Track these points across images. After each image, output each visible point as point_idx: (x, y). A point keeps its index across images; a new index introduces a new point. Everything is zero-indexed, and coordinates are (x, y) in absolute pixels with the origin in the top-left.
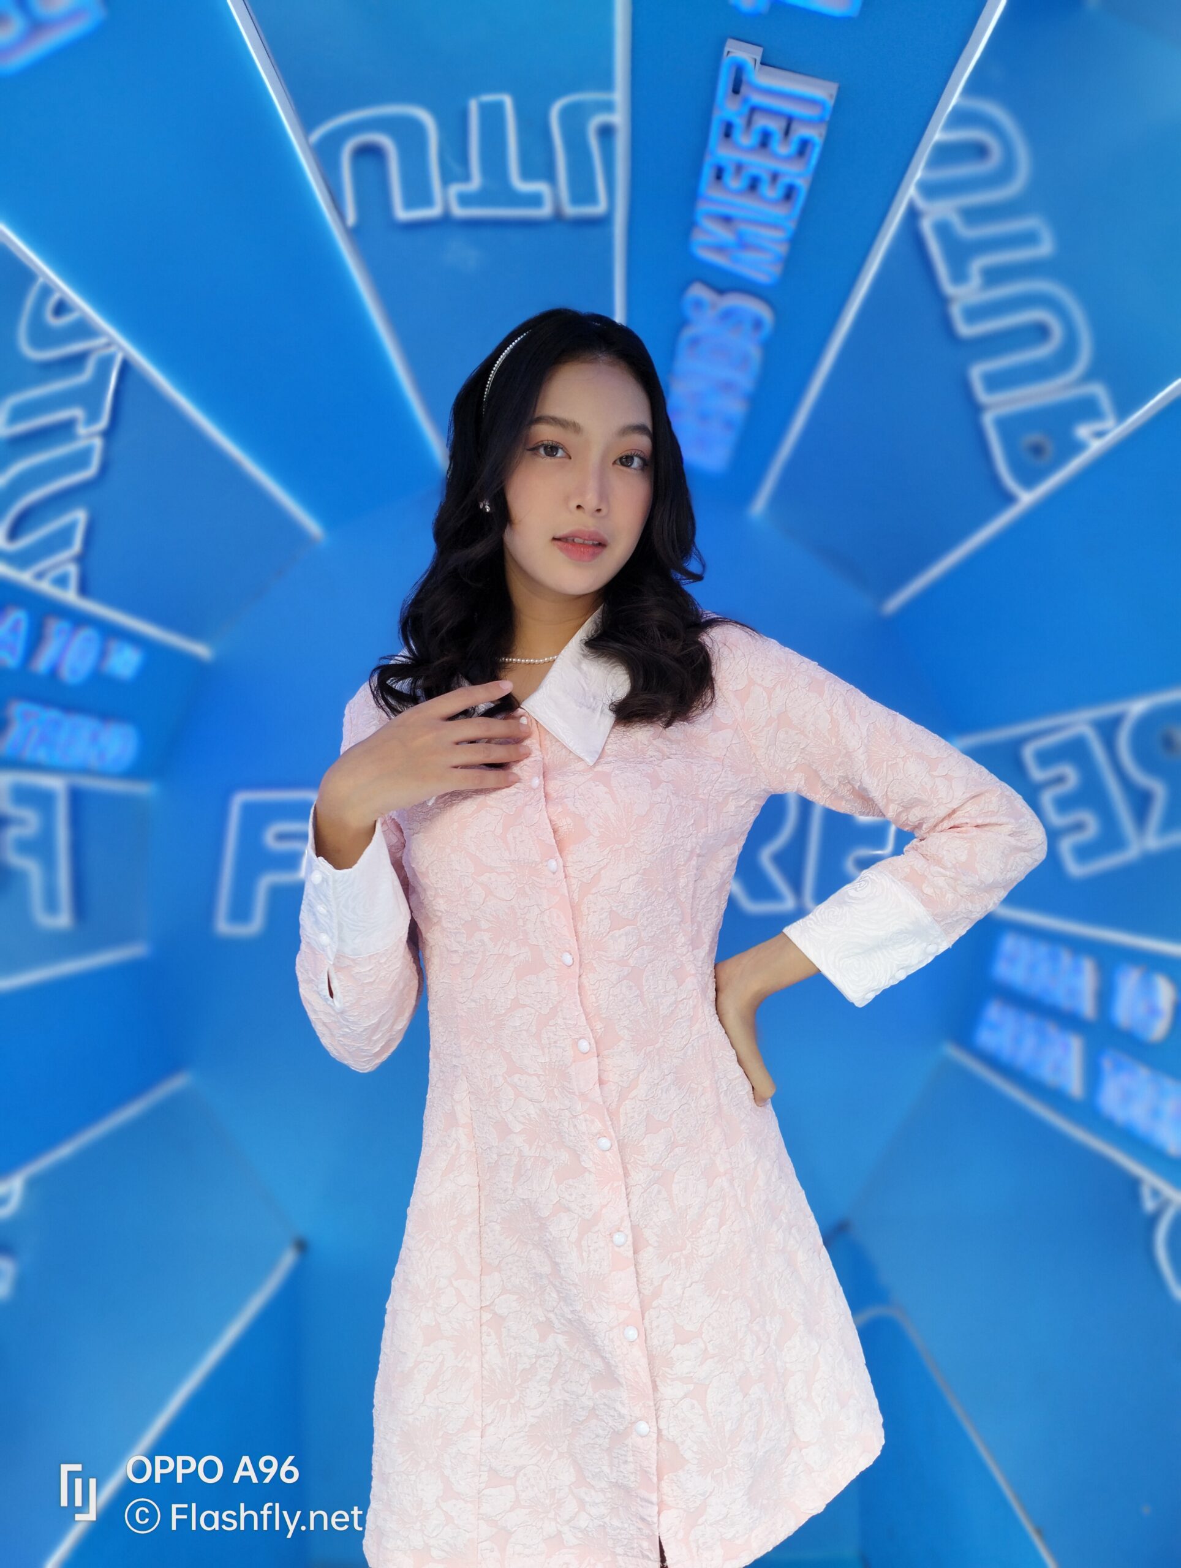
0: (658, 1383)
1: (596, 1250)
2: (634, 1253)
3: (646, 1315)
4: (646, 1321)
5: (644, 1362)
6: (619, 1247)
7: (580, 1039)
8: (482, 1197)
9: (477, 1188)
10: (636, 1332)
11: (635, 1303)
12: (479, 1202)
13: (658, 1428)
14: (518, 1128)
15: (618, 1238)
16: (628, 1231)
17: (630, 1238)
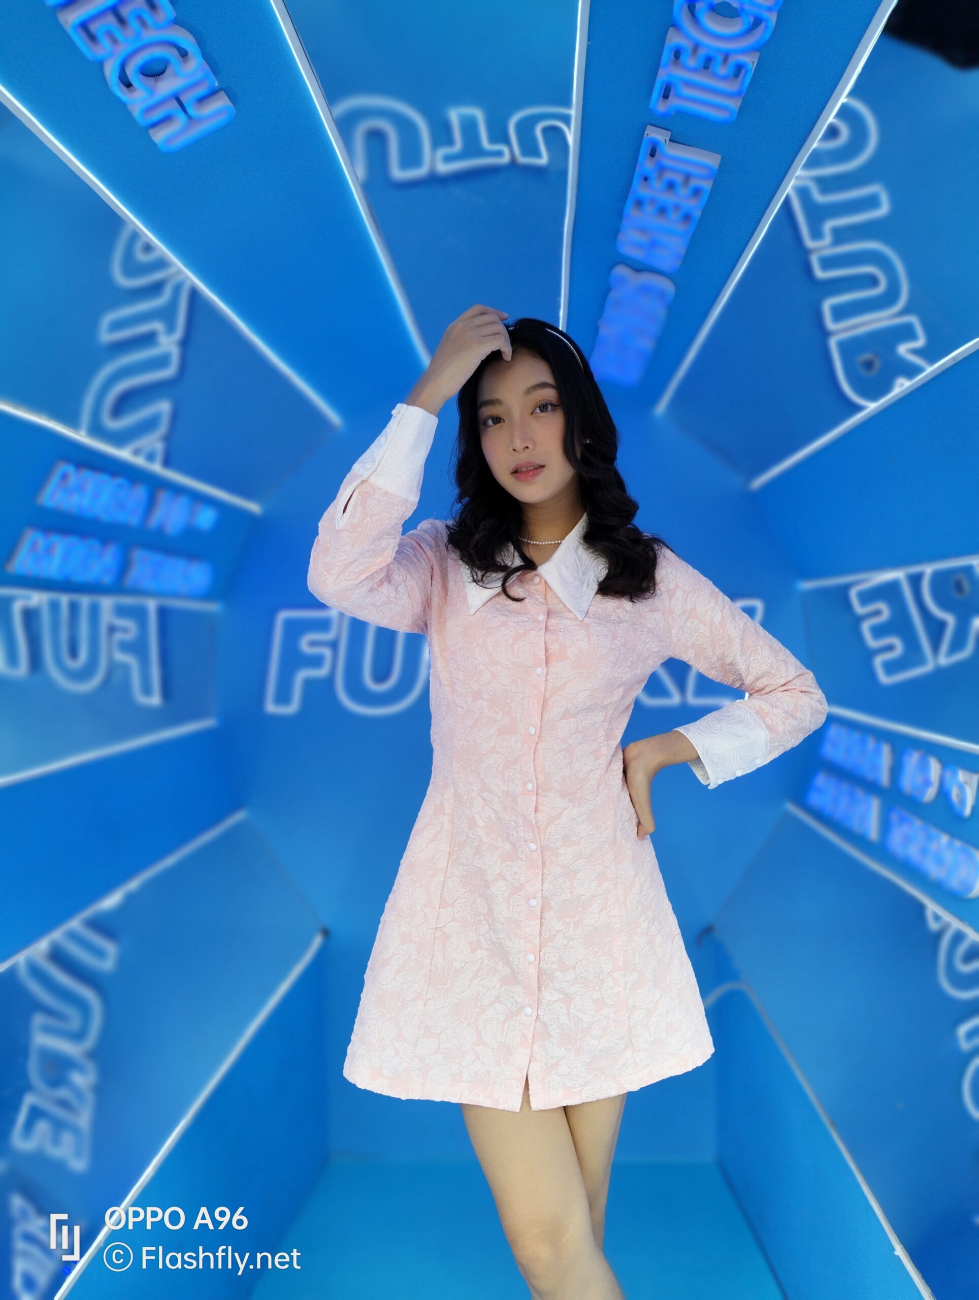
0: (543, 988)
1: (518, 906)
2: (541, 913)
3: (543, 950)
4: (542, 954)
5: (535, 975)
6: (533, 907)
7: (528, 781)
8: (450, 860)
9: (448, 854)
10: (533, 956)
11: (537, 941)
12: (448, 863)
13: (537, 1013)
14: (482, 824)
15: (533, 902)
16: (540, 900)
17: (540, 904)
